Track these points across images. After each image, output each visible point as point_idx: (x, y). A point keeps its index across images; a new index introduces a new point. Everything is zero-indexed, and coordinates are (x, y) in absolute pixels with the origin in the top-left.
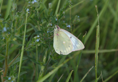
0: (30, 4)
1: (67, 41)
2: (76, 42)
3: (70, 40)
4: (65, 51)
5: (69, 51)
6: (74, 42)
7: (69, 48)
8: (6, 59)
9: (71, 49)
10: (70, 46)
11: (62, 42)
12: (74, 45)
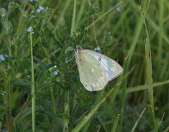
0: (34, 14)
1: (96, 67)
2: (109, 65)
3: (99, 65)
4: (98, 85)
5: (103, 83)
6: (106, 64)
7: (102, 78)
8: (8, 112)
9: (105, 79)
10: (103, 73)
11: (90, 70)
12: (107, 69)
